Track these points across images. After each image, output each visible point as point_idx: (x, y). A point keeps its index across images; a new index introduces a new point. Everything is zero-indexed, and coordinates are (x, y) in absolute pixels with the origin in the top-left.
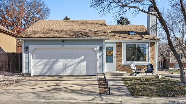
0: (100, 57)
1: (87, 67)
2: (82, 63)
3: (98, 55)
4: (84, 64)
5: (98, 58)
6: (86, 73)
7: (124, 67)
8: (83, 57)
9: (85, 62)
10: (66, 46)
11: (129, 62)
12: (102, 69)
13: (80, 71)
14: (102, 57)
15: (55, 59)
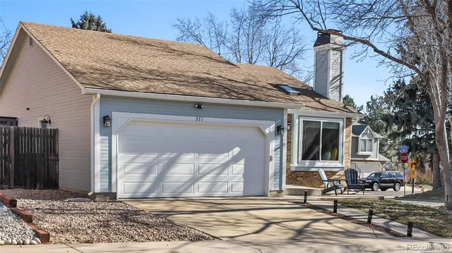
0: (275, 150)
1: (246, 175)
2: (234, 166)
3: (273, 145)
4: (239, 167)
5: (272, 153)
6: (242, 189)
7: (294, 175)
8: (236, 150)
9: (242, 162)
10: (205, 119)
11: (307, 163)
12: (278, 180)
13: (230, 185)
14: (279, 150)
15: (172, 152)
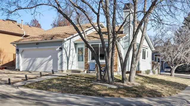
0: (60, 56)
1: (53, 65)
3: (59, 54)
8: (50, 56)
9: (52, 60)
10: (39, 48)
